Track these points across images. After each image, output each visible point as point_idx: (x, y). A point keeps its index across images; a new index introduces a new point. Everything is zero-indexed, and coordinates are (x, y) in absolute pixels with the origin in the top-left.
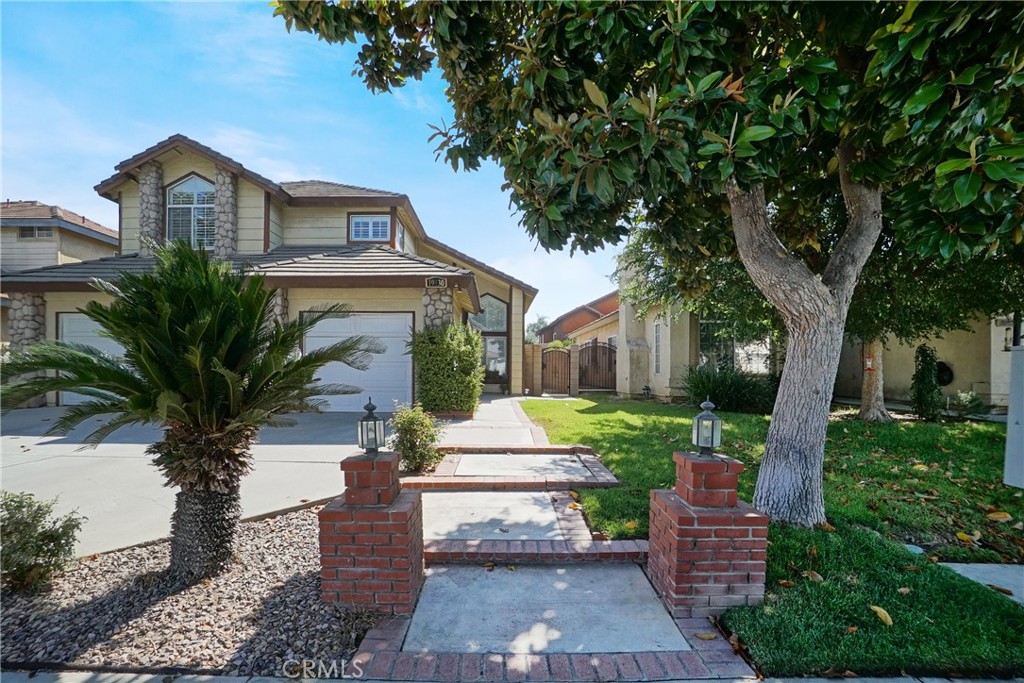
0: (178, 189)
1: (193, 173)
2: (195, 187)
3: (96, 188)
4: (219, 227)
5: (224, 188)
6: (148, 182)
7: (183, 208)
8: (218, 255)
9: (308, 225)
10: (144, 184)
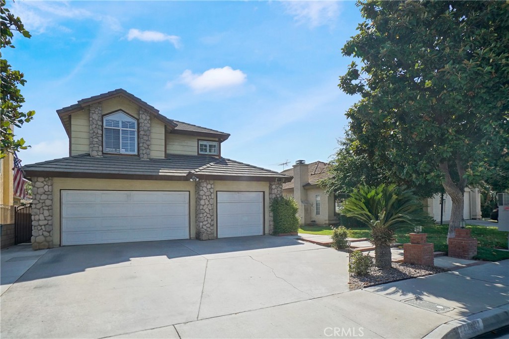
0: (110, 118)
1: (120, 110)
2: (120, 118)
3: (57, 111)
4: (143, 143)
5: (146, 122)
6: (97, 113)
7: (113, 129)
8: (143, 158)
9: (176, 144)
10: (93, 113)
